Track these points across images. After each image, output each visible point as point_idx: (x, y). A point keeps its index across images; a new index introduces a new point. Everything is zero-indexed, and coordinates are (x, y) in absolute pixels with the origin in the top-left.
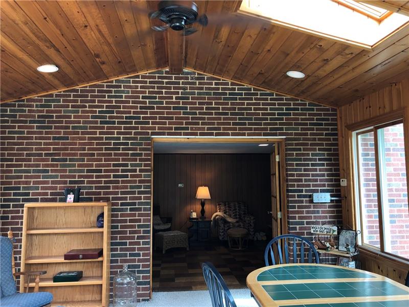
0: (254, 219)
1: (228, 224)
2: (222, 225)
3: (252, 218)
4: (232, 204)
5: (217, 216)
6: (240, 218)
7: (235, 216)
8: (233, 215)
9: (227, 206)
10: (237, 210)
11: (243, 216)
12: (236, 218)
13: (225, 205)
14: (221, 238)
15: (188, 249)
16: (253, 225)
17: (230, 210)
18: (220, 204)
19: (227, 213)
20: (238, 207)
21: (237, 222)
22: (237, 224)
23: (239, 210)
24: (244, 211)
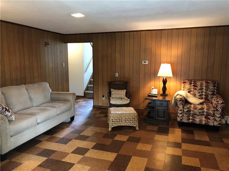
0: (222, 103)
1: (189, 106)
2: (181, 106)
3: (219, 102)
4: (198, 83)
5: (178, 95)
6: (206, 99)
7: (200, 95)
8: (197, 95)
9: (192, 84)
10: (204, 90)
11: (210, 97)
12: (202, 99)
13: (191, 84)
14: (179, 119)
15: (137, 128)
16: (220, 110)
17: (196, 89)
18: (185, 83)
19: (192, 93)
20: (205, 86)
21: (201, 104)
22: (199, 107)
23: (205, 89)
24: (212, 91)
